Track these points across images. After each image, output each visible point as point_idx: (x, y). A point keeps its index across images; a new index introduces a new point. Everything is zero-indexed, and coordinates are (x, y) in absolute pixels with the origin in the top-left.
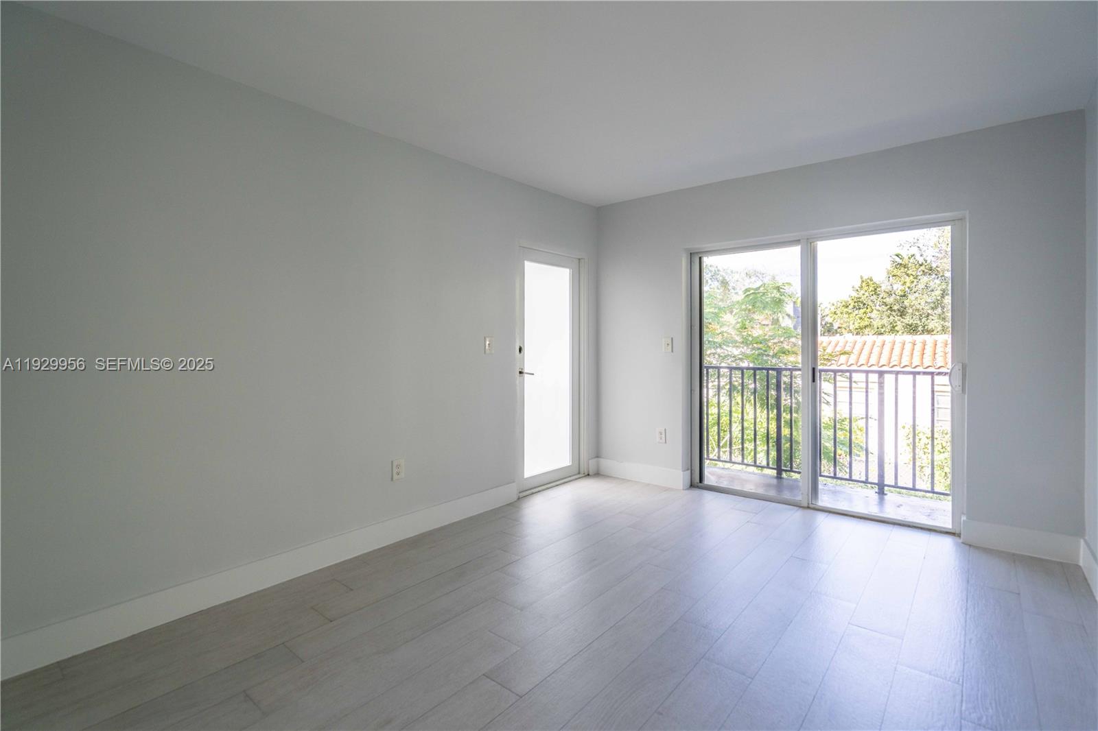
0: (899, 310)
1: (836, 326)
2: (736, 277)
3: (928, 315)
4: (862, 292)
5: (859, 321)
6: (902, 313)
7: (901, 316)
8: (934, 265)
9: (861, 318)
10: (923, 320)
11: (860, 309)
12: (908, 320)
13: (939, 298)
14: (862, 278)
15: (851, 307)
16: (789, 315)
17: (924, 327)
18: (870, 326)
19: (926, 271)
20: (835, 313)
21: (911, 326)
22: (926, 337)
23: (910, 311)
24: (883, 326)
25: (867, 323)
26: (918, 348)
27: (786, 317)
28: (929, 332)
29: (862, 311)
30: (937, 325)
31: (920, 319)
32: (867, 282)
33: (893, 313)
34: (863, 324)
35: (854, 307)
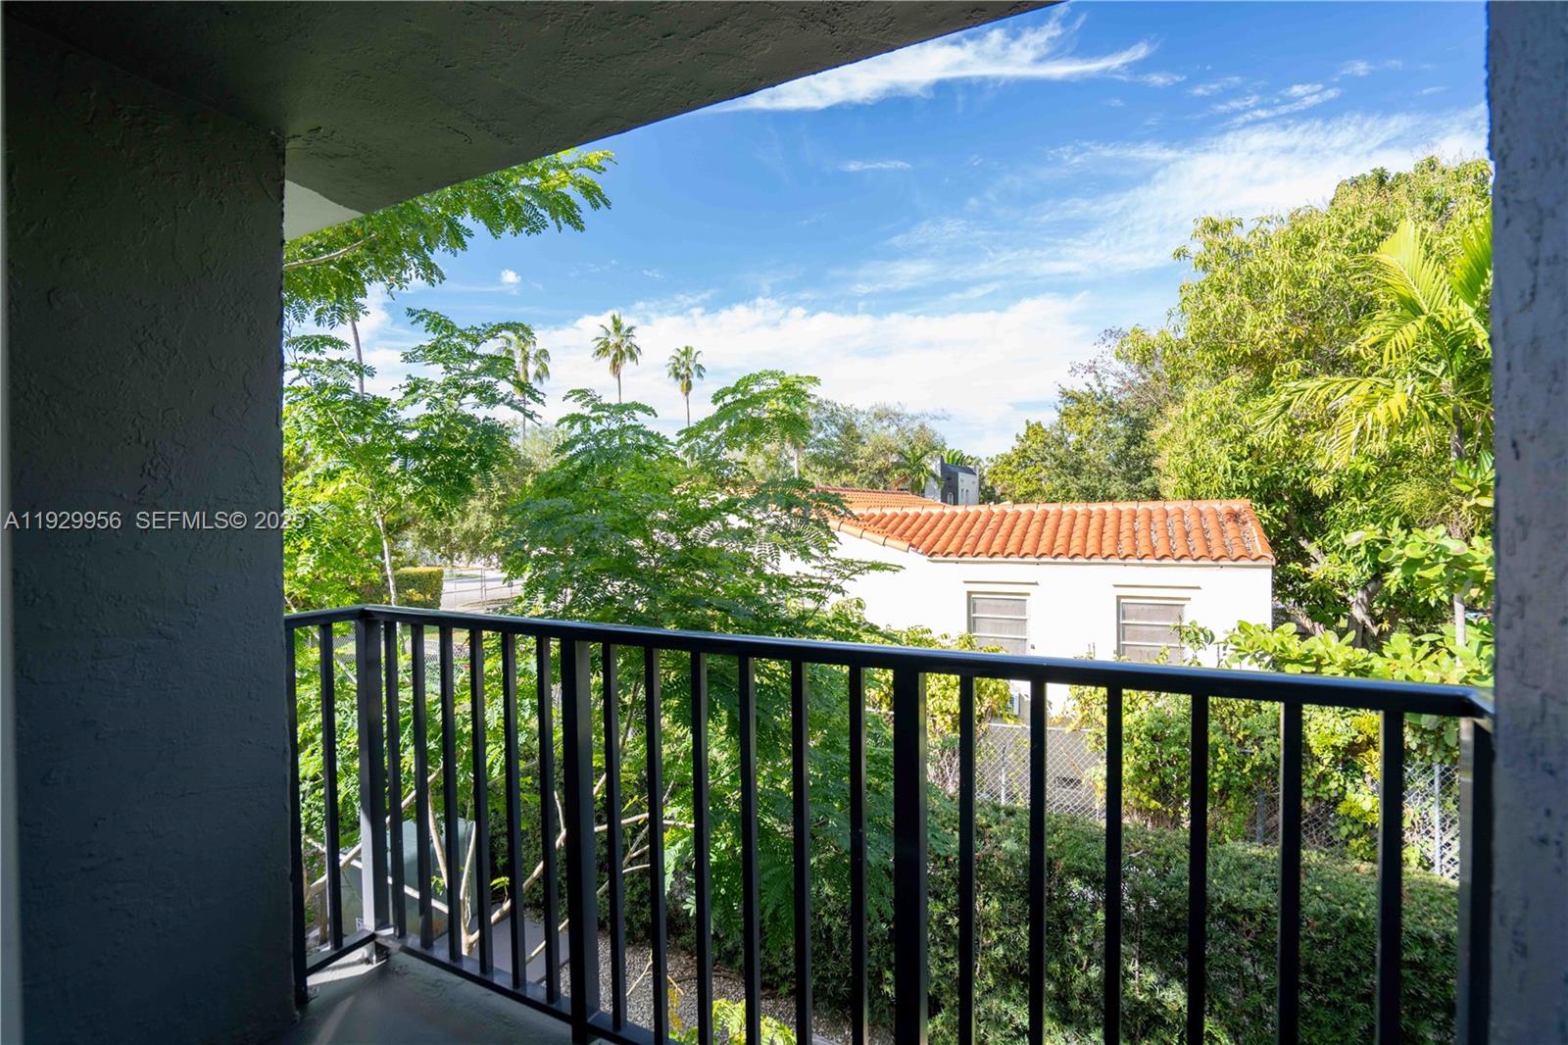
0: (1072, 466)
1: (998, 491)
2: (862, 419)
3: (1110, 474)
4: (1029, 443)
5: (1025, 484)
6: (1077, 471)
7: (1075, 475)
8: (1116, 401)
9: (1027, 480)
10: (1103, 481)
11: (1026, 466)
12: (1084, 481)
13: (1123, 448)
14: (1027, 422)
15: (1015, 464)
16: (934, 476)
17: (1104, 491)
18: (1039, 490)
19: (1106, 407)
20: (995, 473)
21: (1087, 489)
22: (1108, 506)
23: (1087, 467)
24: (1056, 491)
25: (1034, 487)
26: (1095, 523)
27: (931, 479)
28: (1111, 498)
29: (1029, 469)
30: (1120, 488)
31: (1100, 480)
32: (1034, 429)
33: (1065, 471)
34: (1030, 489)
35: (1019, 464)
